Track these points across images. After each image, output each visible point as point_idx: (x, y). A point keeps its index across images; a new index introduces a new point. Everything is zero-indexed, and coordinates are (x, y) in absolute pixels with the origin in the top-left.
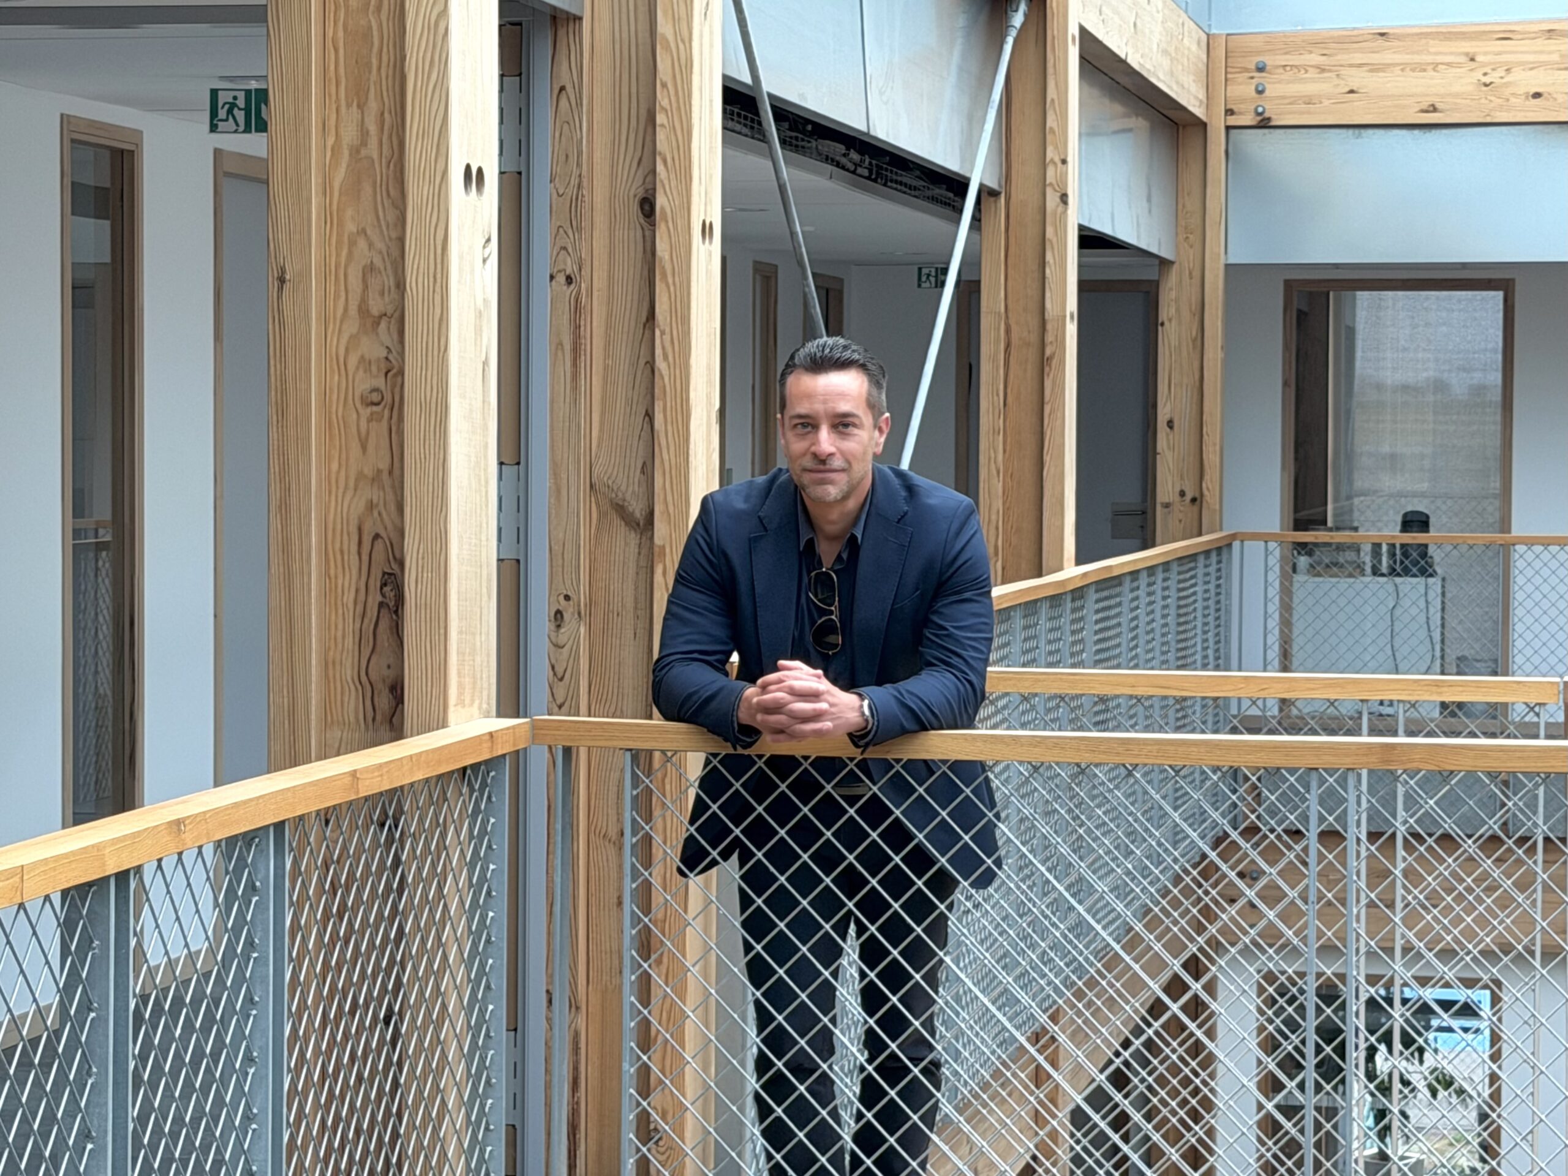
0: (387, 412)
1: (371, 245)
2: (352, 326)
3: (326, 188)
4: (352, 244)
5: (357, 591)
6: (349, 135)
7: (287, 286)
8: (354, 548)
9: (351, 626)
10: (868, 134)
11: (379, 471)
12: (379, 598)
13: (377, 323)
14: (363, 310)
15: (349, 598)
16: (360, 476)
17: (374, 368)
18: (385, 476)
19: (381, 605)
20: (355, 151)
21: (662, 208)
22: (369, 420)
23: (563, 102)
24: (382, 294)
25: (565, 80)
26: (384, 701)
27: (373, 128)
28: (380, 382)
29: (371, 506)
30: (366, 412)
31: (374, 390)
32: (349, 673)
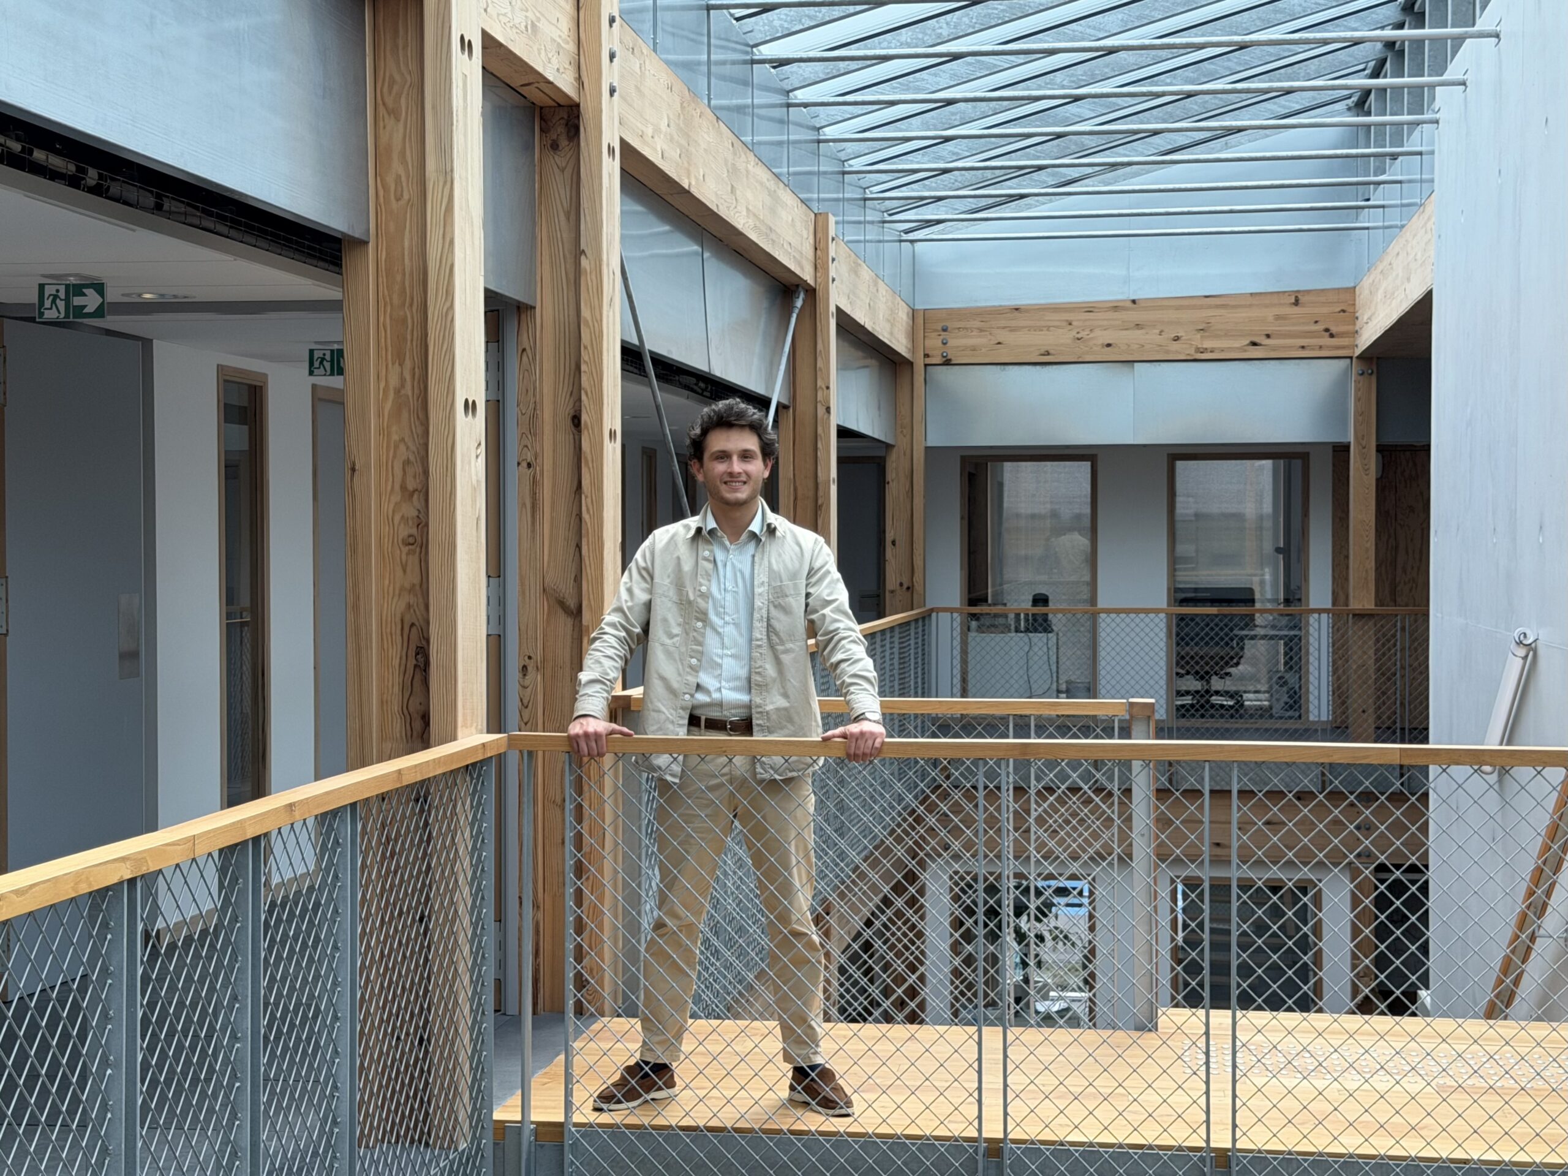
0: (418, 550)
1: (408, 448)
2: (396, 497)
3: (379, 414)
4: (396, 447)
5: (401, 658)
6: (394, 381)
7: (357, 473)
8: (399, 632)
9: (397, 679)
10: (709, 374)
11: (414, 585)
12: (414, 662)
13: (412, 494)
14: (403, 488)
15: (396, 662)
16: (402, 589)
17: (410, 523)
18: (418, 588)
19: (416, 666)
20: (398, 391)
21: (586, 422)
22: (408, 554)
23: (525, 358)
24: (415, 477)
25: (526, 345)
26: (418, 724)
27: (408, 377)
28: (414, 531)
29: (409, 606)
30: (405, 549)
31: (410, 536)
32: (396, 708)
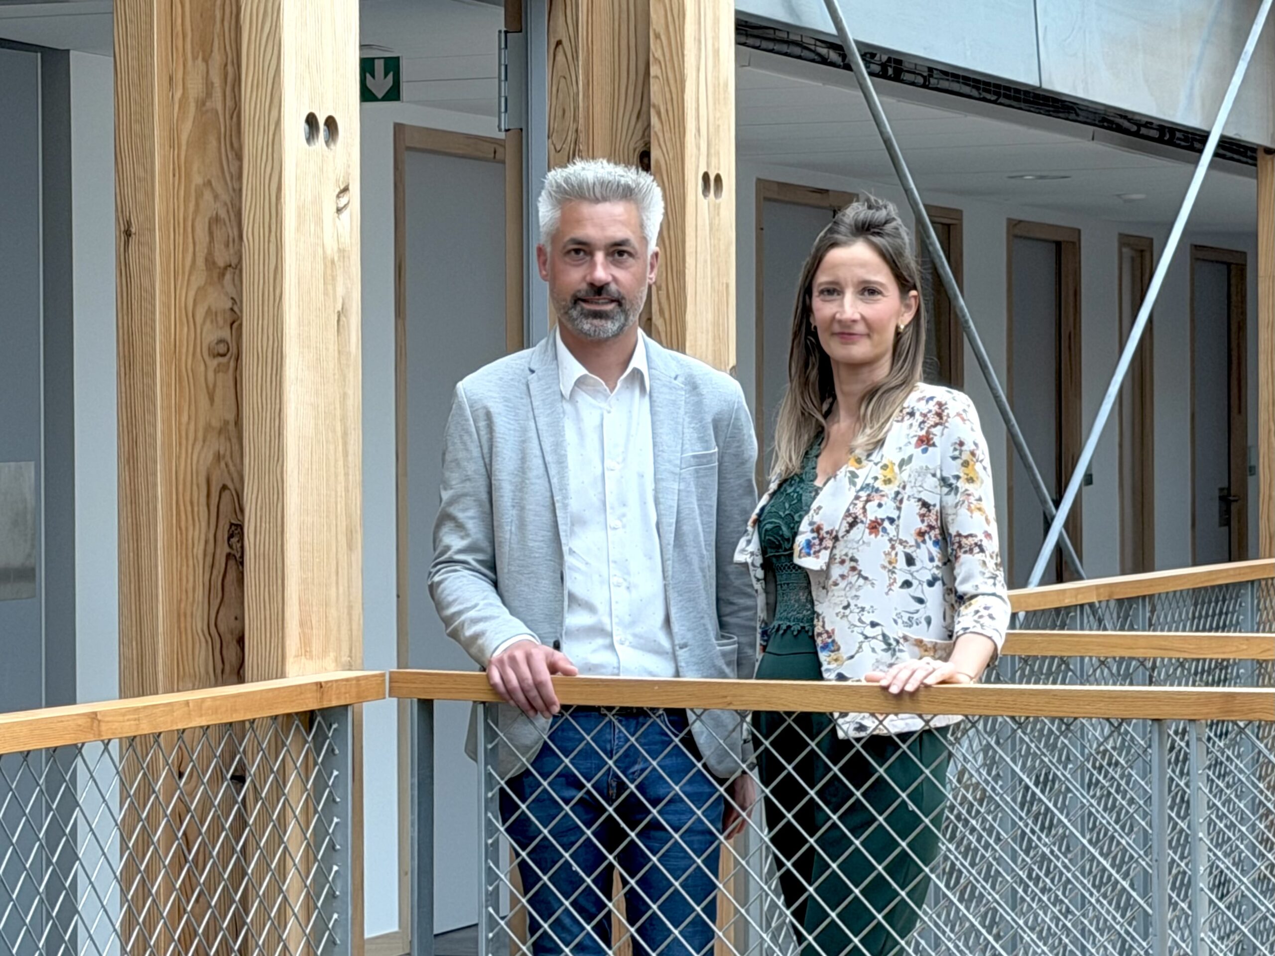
0: (232, 364)
1: (216, 197)
2: (199, 278)
3: (173, 141)
4: (199, 196)
5: (206, 542)
6: (196, 88)
7: (133, 240)
8: (203, 500)
9: (201, 578)
11: (226, 423)
12: (227, 550)
13: (222, 275)
14: (210, 262)
15: (199, 550)
16: (208, 428)
18: (231, 427)
19: (228, 556)
20: (201, 104)
21: (657, 162)
22: (216, 372)
23: (560, 57)
24: (227, 246)
25: (562, 34)
26: (231, 653)
27: (216, 80)
28: (226, 333)
29: (218, 457)
30: (213, 363)
31: (221, 341)
32: (199, 624)
